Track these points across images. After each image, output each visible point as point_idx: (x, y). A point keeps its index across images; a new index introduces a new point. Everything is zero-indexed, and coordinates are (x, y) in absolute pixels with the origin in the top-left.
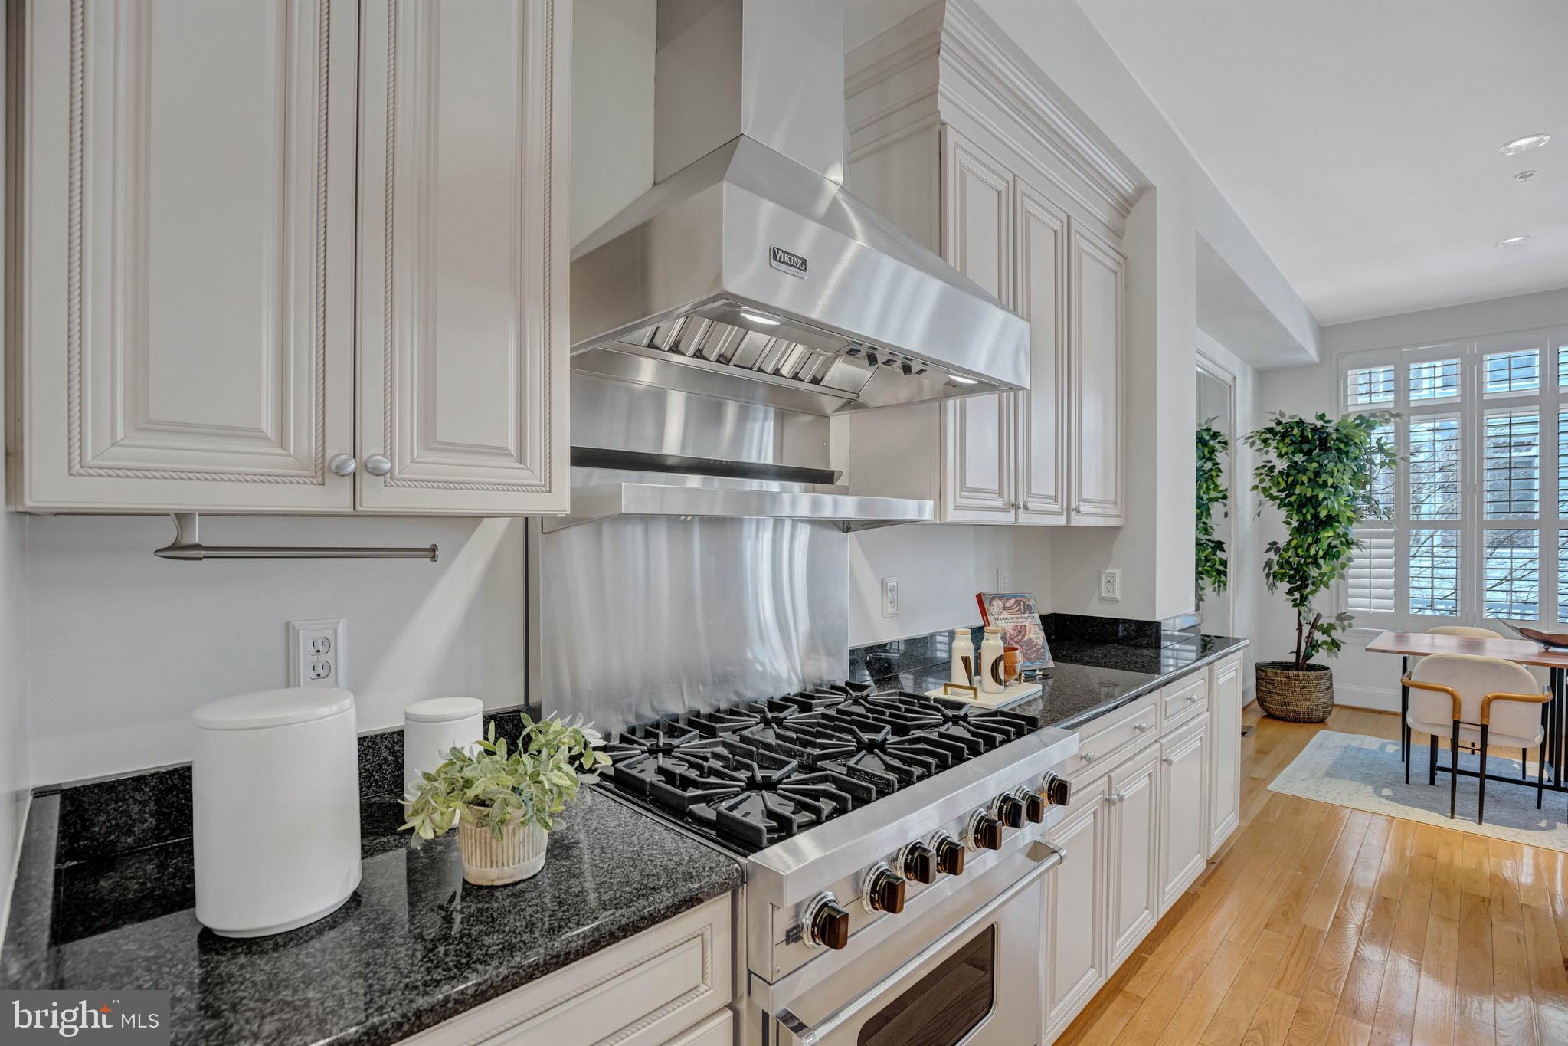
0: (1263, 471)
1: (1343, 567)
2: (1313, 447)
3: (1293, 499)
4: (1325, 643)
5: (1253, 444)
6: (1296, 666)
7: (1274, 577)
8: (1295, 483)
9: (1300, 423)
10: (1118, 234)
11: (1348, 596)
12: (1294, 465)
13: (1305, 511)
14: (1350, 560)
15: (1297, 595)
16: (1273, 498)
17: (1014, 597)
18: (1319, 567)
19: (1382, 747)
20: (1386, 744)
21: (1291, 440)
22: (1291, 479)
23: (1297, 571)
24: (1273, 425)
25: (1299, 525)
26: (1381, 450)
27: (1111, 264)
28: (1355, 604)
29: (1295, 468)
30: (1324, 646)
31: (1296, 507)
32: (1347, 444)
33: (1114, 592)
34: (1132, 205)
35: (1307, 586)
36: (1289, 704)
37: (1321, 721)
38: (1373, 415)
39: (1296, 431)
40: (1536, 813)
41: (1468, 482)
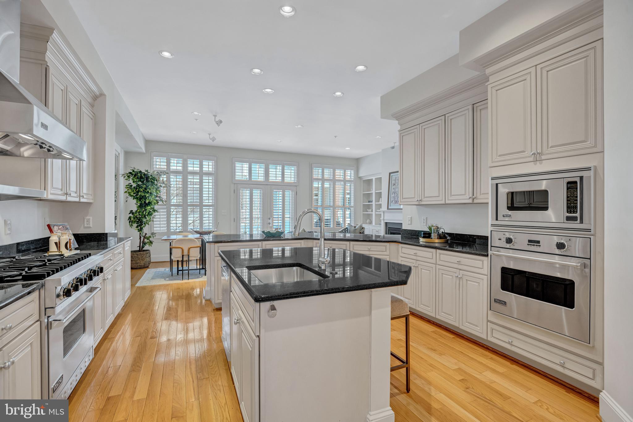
0: (128, 187)
1: (153, 218)
2: (144, 180)
3: (138, 196)
4: (148, 242)
5: (125, 177)
6: (139, 251)
7: (132, 222)
8: (138, 192)
9: (140, 172)
10: (92, 106)
11: (154, 227)
12: (138, 185)
13: (142, 200)
14: (155, 216)
15: (139, 228)
16: (131, 196)
17: (62, 225)
18: (146, 218)
19: (165, 270)
20: (166, 269)
21: (137, 177)
22: (137, 190)
23: (139, 220)
24: (132, 171)
25: (140, 205)
26: (163, 183)
27: (91, 117)
28: (156, 230)
29: (139, 186)
30: (148, 243)
31: (139, 199)
32: (154, 180)
33: (90, 224)
34: (97, 98)
35: (142, 225)
36: (138, 263)
37: (148, 267)
38: (161, 172)
39: (139, 175)
40: (199, 275)
41: (184, 194)
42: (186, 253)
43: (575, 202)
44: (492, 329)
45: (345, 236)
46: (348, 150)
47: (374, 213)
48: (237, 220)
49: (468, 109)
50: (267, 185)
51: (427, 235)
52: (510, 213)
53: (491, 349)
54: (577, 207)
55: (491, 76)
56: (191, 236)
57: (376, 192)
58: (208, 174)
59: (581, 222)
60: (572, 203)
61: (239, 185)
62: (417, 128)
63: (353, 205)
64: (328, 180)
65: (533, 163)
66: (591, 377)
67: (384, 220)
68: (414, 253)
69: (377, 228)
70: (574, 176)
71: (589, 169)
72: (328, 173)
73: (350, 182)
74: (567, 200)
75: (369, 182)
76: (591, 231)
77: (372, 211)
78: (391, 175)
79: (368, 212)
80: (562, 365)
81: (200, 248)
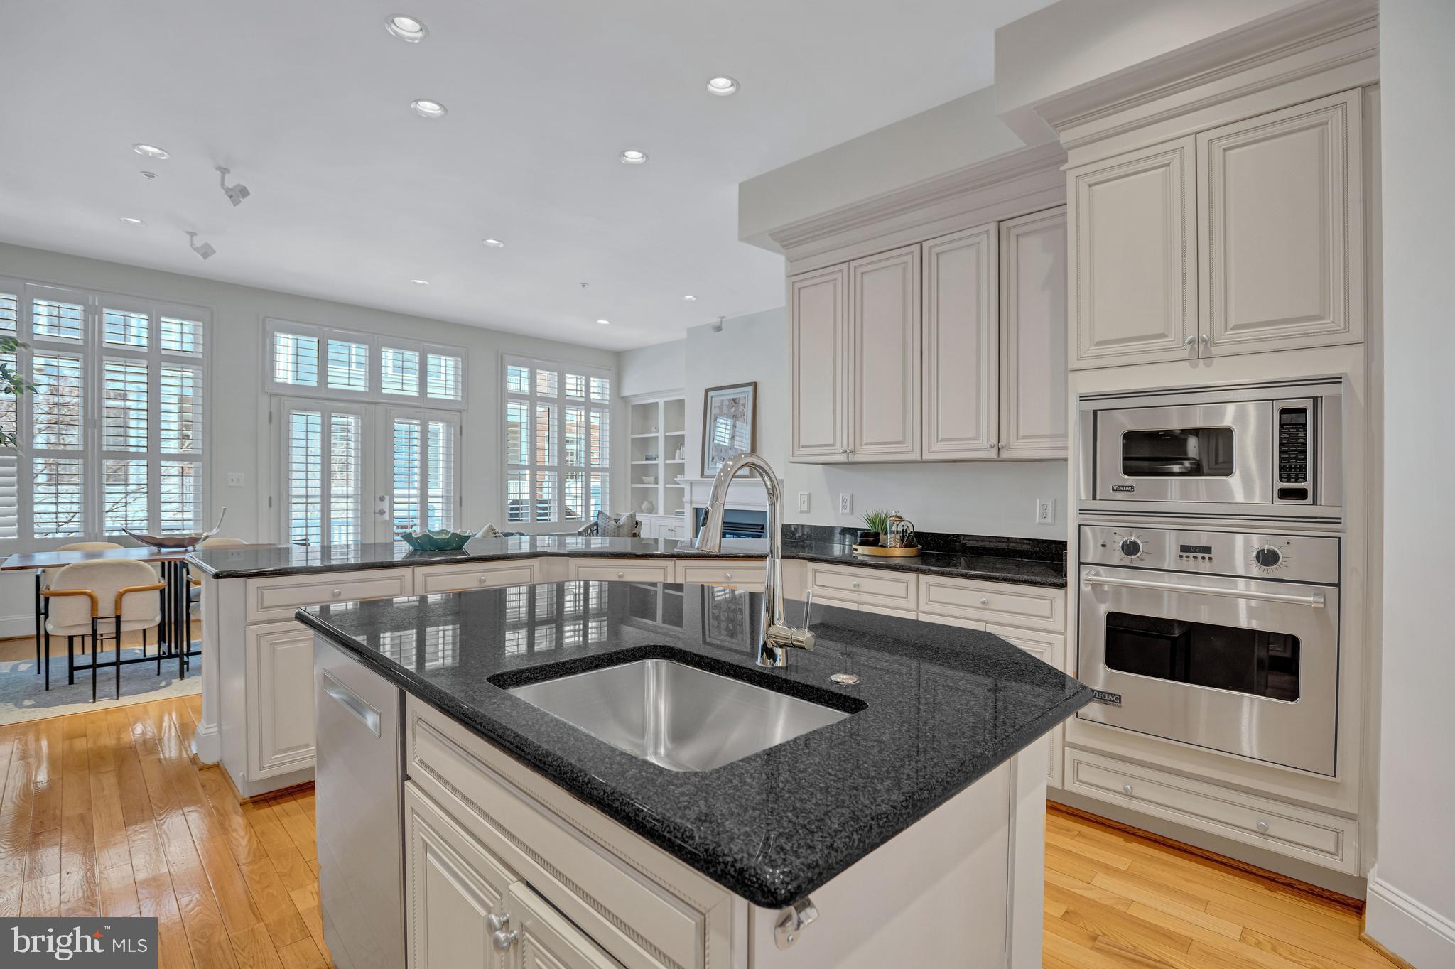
26: (6, 376)
40: (156, 680)
41: (90, 417)
42: (106, 609)
43: (1301, 456)
44: (1076, 764)
45: (588, 544)
46: (605, 325)
47: (661, 486)
48: (280, 501)
49: (987, 232)
50: (374, 403)
51: (870, 538)
52: (1131, 480)
53: (1064, 809)
54: (1306, 468)
55: (1072, 151)
56: (115, 554)
57: (668, 434)
58: (180, 360)
59: (1315, 503)
60: (1293, 459)
61: (286, 398)
62: (841, 271)
63: (608, 467)
64: (545, 400)
65: (1187, 363)
66: (1332, 849)
67: (691, 502)
68: (855, 586)
69: (673, 522)
70: (1296, 397)
71: (1336, 380)
72: (546, 381)
73: (600, 408)
74: (1280, 452)
75: (646, 411)
76: (1340, 523)
77: (656, 482)
78: (710, 394)
79: (644, 483)
80: (1262, 831)
81: (162, 592)
